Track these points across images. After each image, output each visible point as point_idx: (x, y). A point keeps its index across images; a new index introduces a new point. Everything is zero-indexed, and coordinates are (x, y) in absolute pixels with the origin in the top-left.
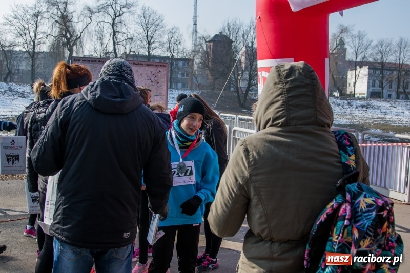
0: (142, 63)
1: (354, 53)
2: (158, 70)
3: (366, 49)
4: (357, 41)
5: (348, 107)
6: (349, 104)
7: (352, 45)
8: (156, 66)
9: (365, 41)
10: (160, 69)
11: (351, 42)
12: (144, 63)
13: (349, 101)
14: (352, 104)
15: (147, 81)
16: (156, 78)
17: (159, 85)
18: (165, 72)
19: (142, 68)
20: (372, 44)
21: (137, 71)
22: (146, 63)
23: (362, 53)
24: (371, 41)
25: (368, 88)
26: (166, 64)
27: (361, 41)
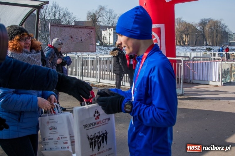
0: (83, 27)
1: (108, 21)
2: (91, 31)
3: (114, 19)
4: (109, 15)
5: (108, 50)
6: (108, 49)
7: (106, 17)
8: (90, 28)
9: (113, 15)
10: (92, 30)
11: (106, 15)
12: (84, 27)
13: (108, 47)
14: (109, 49)
15: (86, 37)
16: (90, 35)
17: (91, 39)
18: (94, 32)
19: (84, 30)
20: (117, 16)
21: (81, 31)
22: (85, 27)
23: (111, 21)
24: (116, 15)
25: (114, 40)
26: (94, 28)
27: (111, 15)
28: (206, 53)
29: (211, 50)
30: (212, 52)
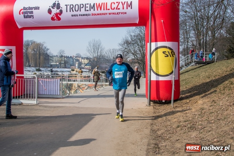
28: (36, 73)
29: (40, 70)
30: (42, 73)
